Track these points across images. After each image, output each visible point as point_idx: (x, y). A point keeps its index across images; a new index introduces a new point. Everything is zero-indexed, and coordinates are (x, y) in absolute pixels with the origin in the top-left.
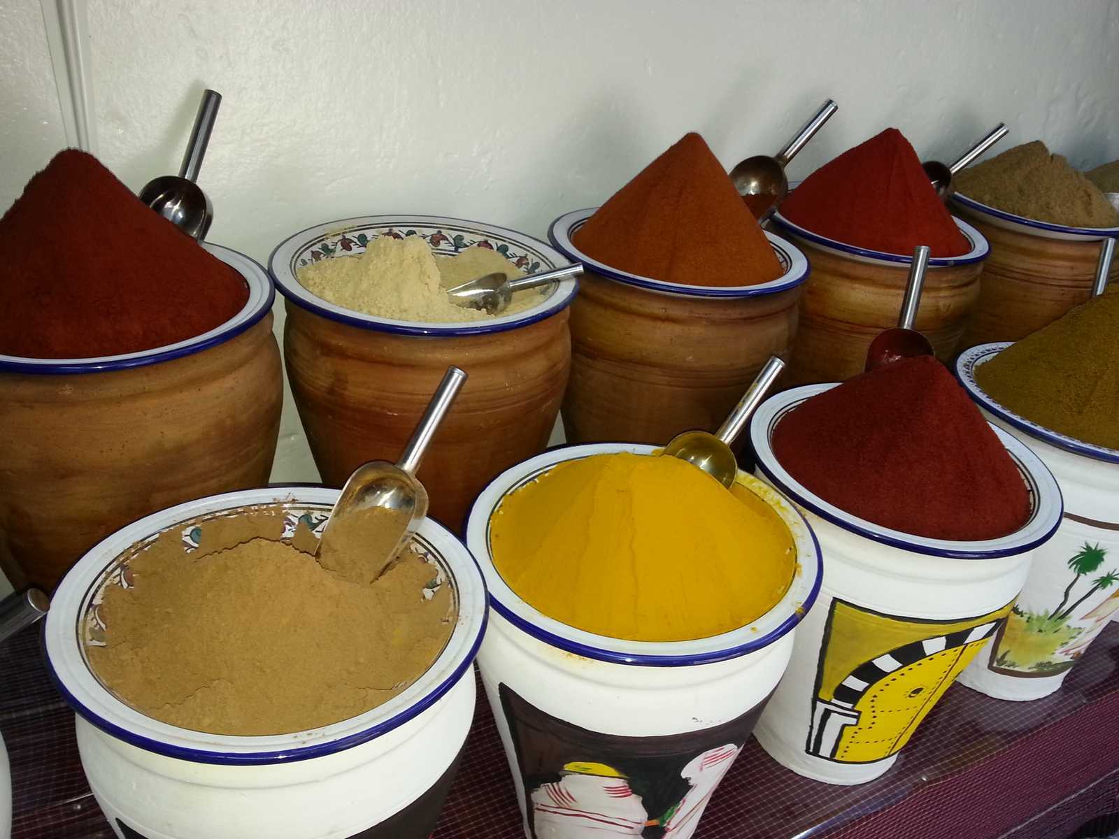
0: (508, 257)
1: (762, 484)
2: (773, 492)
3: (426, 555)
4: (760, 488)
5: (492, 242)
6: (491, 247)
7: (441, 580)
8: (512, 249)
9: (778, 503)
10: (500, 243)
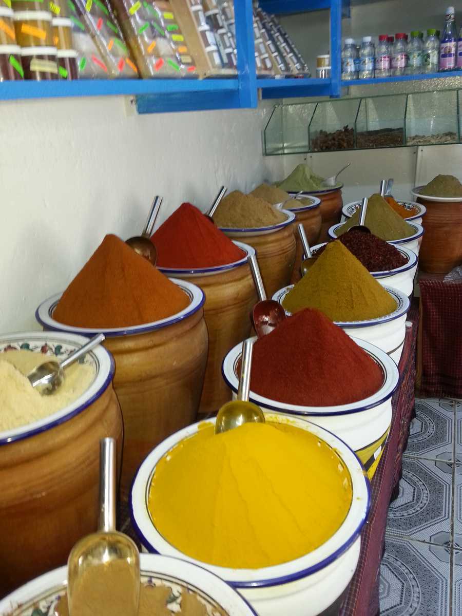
0: (32, 350)
1: (270, 415)
2: (279, 416)
3: (150, 581)
4: (271, 417)
5: (14, 345)
6: (15, 348)
7: (178, 592)
8: (32, 344)
9: (288, 420)
10: (21, 343)
